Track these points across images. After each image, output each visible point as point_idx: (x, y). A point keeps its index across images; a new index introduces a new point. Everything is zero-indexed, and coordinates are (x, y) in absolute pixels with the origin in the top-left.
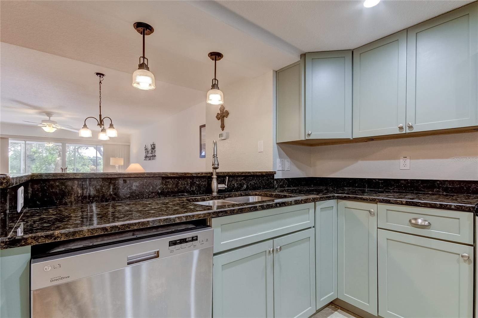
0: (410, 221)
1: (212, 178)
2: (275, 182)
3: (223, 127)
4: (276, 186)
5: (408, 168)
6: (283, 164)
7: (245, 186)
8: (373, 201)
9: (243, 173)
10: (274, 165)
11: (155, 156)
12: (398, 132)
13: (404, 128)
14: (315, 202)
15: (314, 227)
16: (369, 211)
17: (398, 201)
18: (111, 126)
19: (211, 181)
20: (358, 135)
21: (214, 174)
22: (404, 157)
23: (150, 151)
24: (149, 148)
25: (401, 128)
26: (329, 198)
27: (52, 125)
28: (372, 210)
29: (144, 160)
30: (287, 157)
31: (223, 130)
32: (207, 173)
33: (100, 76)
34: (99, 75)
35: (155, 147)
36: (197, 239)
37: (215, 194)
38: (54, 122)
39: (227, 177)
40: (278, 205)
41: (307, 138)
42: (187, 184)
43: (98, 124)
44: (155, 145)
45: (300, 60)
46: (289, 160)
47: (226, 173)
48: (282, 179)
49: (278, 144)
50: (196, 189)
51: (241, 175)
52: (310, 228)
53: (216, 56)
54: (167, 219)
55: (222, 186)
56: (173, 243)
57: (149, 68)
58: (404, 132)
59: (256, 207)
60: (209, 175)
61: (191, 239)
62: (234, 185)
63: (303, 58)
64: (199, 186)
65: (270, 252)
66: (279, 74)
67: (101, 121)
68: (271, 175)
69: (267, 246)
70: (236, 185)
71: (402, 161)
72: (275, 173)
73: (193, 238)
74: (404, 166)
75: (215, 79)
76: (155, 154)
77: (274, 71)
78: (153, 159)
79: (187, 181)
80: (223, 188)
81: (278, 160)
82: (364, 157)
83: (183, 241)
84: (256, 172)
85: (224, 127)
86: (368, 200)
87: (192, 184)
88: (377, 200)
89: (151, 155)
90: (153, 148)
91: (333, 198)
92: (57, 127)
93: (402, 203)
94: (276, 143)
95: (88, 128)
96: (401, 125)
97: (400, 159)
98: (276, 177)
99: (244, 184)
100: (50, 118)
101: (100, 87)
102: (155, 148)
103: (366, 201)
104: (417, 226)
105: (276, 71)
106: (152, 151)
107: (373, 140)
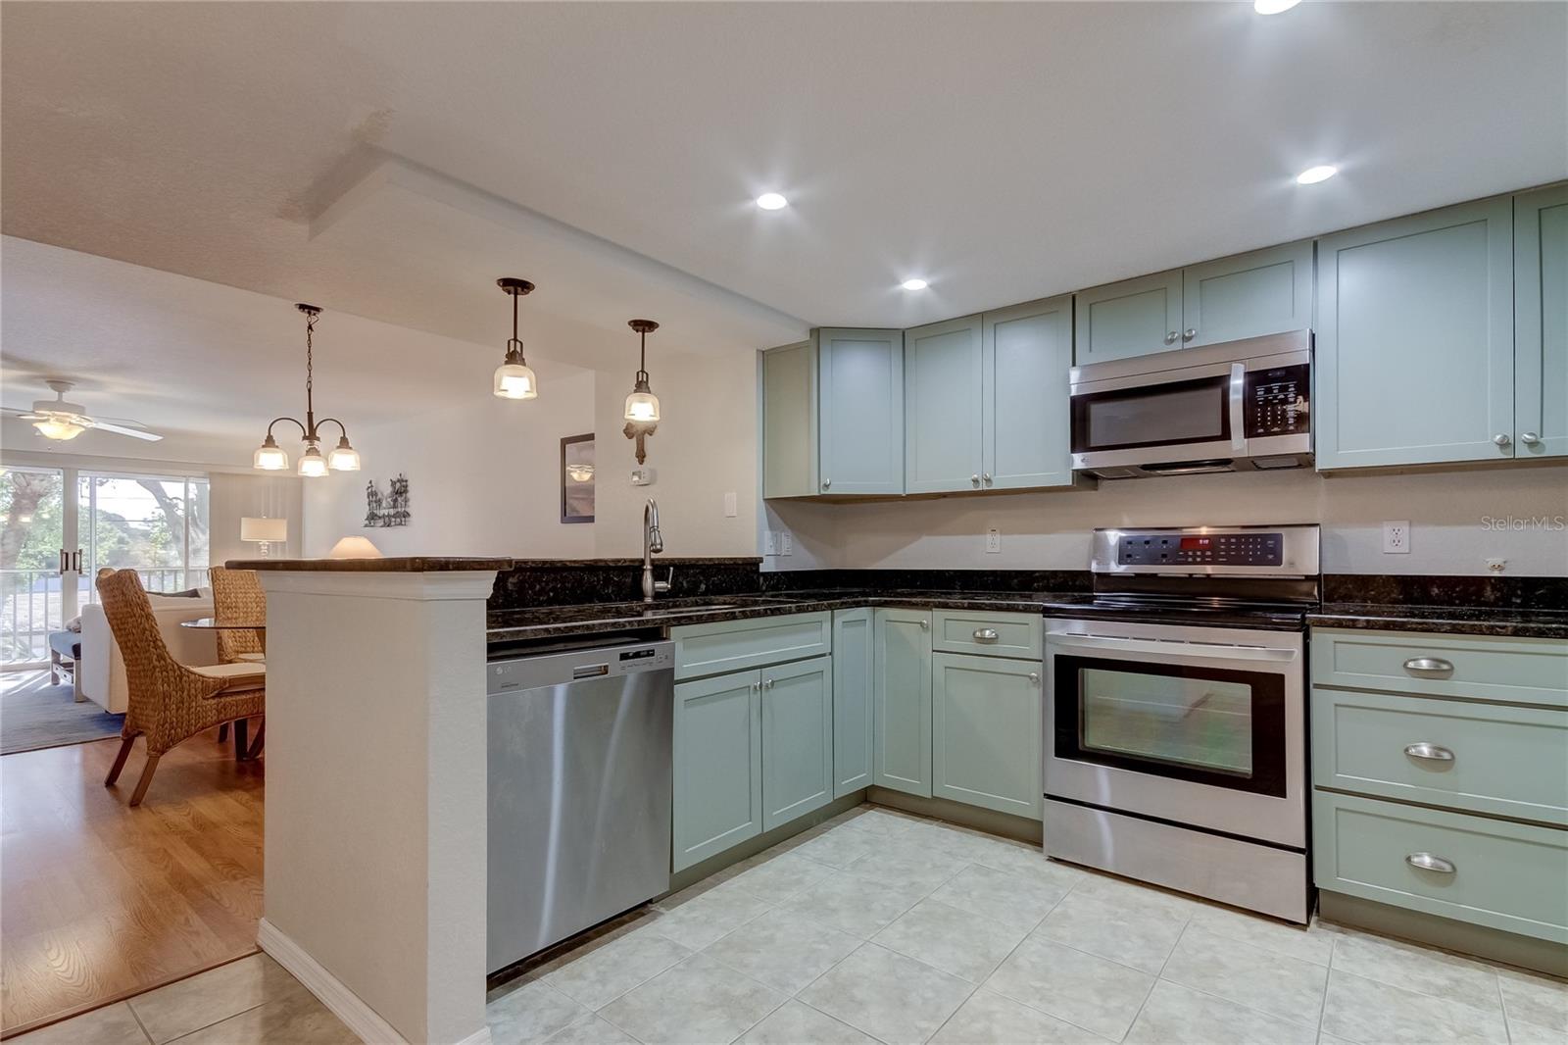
0: (974, 634)
1: (644, 570)
2: (761, 579)
3: (641, 456)
4: (764, 588)
5: (997, 550)
6: (777, 543)
7: (703, 587)
8: (925, 606)
9: (698, 560)
10: (760, 543)
11: (406, 515)
12: (971, 488)
13: (980, 482)
14: (832, 610)
15: (830, 654)
16: (921, 624)
17: (958, 604)
18: (344, 443)
19: (642, 575)
20: (913, 489)
21: (648, 562)
23: (389, 500)
24: (386, 489)
25: (976, 481)
26: (858, 605)
27: (68, 416)
29: (366, 526)
30: (786, 528)
31: (641, 462)
32: (632, 561)
33: (309, 313)
34: (306, 310)
35: (409, 488)
36: (653, 655)
37: (649, 600)
38: (78, 409)
39: (672, 569)
40: (769, 612)
41: (823, 492)
42: (599, 581)
43: (305, 438)
44: (406, 481)
45: (808, 338)
46: (790, 534)
47: (667, 559)
48: (775, 574)
49: (767, 500)
50: (613, 591)
51: (695, 565)
52: (824, 655)
53: (644, 326)
54: (615, 623)
55: (660, 585)
56: (624, 657)
57: (523, 359)
58: (980, 489)
59: (735, 613)
60: (637, 564)
61: (645, 653)
62: (682, 584)
63: (815, 335)
64: (618, 585)
65: (755, 687)
66: (770, 358)
67: (312, 430)
68: (755, 563)
69: (751, 679)
70: (685, 584)
71: (989, 537)
72: (761, 560)
73: (648, 651)
74: (992, 546)
75: (643, 371)
76: (407, 510)
77: (758, 350)
78: (400, 524)
79: (597, 576)
80: (664, 588)
81: (768, 533)
82: (931, 529)
83: (637, 655)
84: (725, 559)
85: (644, 457)
86: (919, 604)
87: (607, 582)
88: (932, 605)
89: (392, 512)
90: (400, 490)
91: (866, 604)
92: (85, 424)
93: (964, 606)
94: (765, 500)
95: (277, 447)
96: (973, 477)
97: (985, 534)
98: (763, 568)
99: (701, 582)
100: (60, 396)
101: (309, 340)
102: (406, 491)
103: (916, 607)
104: (983, 640)
105: (763, 352)
106: (395, 501)
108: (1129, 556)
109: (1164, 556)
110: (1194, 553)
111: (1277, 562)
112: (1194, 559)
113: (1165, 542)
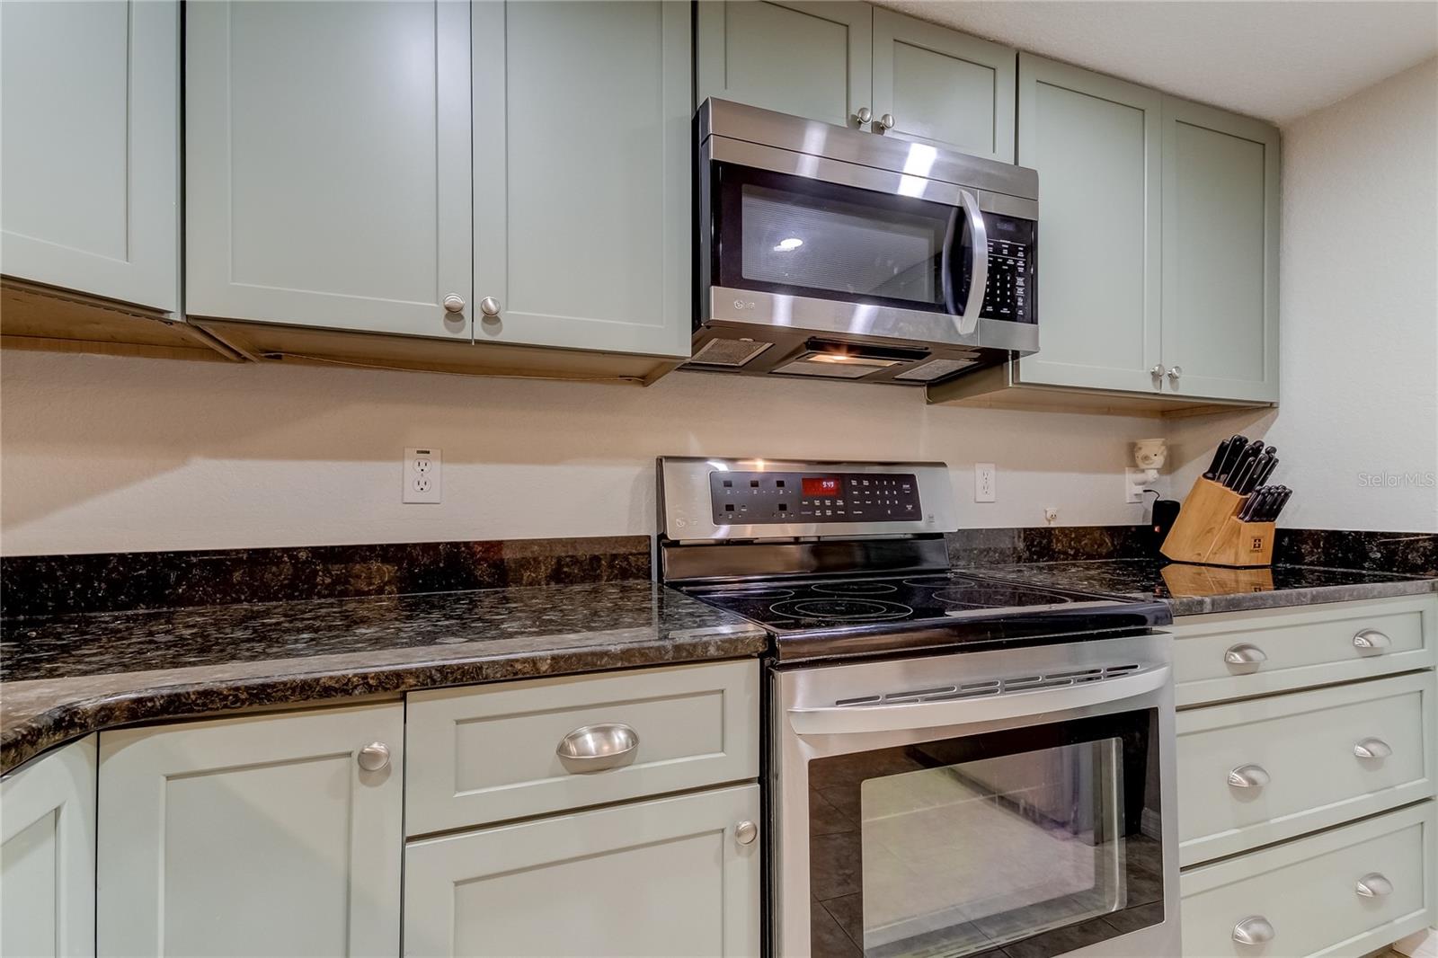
5: (433, 495)
12: (438, 327)
13: (465, 317)
17: (518, 666)
22: (418, 452)
25: (453, 314)
28: (375, 746)
58: (465, 334)
71: (410, 466)
74: (419, 488)
86: (355, 687)
88: (412, 681)
93: (538, 670)
96: (454, 299)
97: (402, 459)
103: (339, 699)
107: (279, 357)
108: (730, 508)
109: (783, 507)
110: (823, 503)
111: (916, 515)
112: (823, 513)
113: (780, 484)
